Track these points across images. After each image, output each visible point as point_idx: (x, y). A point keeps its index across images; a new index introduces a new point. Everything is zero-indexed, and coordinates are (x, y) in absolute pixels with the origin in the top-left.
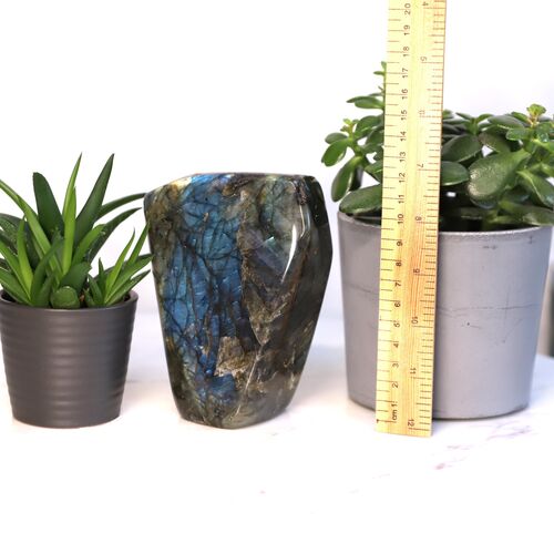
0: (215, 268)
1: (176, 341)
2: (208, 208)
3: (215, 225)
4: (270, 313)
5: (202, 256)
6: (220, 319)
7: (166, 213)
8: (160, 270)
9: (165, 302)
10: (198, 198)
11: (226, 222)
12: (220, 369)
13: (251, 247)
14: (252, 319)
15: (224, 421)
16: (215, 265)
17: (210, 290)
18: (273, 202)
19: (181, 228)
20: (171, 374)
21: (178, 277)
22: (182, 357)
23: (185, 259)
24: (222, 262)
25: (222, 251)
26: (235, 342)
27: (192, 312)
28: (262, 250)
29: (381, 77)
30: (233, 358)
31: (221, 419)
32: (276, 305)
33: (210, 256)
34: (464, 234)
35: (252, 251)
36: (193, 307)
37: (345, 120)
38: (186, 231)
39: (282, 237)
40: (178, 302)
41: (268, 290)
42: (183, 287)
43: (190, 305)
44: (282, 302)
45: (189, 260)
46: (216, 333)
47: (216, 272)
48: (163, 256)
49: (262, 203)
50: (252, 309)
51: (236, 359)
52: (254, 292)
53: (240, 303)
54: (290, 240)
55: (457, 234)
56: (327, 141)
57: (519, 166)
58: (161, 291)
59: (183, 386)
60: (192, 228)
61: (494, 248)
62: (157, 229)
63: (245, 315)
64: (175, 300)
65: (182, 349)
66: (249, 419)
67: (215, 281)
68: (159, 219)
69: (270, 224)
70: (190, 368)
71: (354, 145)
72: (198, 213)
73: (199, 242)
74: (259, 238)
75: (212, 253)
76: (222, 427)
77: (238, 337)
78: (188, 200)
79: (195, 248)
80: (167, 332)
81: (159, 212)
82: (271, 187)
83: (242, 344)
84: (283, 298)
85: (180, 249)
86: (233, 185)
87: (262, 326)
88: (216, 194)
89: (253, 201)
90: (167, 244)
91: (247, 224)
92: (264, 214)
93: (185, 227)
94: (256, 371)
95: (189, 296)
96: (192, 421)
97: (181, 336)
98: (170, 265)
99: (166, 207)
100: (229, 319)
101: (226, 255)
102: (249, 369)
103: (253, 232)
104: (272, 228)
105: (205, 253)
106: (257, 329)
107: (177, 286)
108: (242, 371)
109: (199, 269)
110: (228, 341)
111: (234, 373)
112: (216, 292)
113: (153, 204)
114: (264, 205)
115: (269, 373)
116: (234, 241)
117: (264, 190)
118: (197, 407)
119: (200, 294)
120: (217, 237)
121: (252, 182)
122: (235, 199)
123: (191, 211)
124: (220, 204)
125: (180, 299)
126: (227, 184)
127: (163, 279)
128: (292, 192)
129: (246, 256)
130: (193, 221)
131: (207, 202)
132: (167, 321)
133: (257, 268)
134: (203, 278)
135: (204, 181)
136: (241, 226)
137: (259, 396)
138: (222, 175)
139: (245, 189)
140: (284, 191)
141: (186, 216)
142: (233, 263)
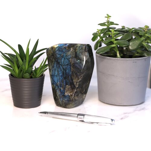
2: (63, 53)
3: (64, 57)
4: (79, 79)
6: (66, 81)
7: (52, 54)
8: (50, 68)
9: (52, 76)
10: (60, 50)
11: (67, 56)
12: (66, 93)
13: (73, 62)
14: (74, 81)
15: (67, 107)
16: (64, 67)
17: (63, 73)
18: (79, 51)
19: (56, 58)
21: (55, 70)
22: (56, 90)
23: (57, 66)
24: (66, 66)
26: (70, 87)
27: (59, 79)
28: (76, 63)
29: (107, 18)
30: (69, 91)
34: (128, 59)
35: (74, 64)
37: (97, 30)
39: (81, 60)
41: (78, 73)
42: (56, 73)
43: (58, 77)
44: (81, 77)
45: (58, 66)
46: (65, 84)
47: (65, 69)
48: (51, 65)
49: (76, 51)
50: (74, 78)
52: (74, 74)
53: (71, 77)
54: (83, 61)
55: (126, 59)
56: (93, 35)
57: (142, 41)
58: (51, 74)
59: (57, 98)
60: (59, 58)
61: (136, 62)
62: (50, 58)
63: (72, 80)
64: (54, 76)
65: (56, 88)
66: (73, 106)
67: (64, 71)
68: (50, 55)
69: (78, 57)
70: (58, 93)
71: (100, 36)
72: (60, 54)
73: (60, 61)
74: (76, 60)
75: (64, 64)
76: (66, 108)
77: (70, 85)
78: (57, 50)
79: (59, 63)
80: (53, 84)
81: (50, 53)
82: (79, 47)
83: (71, 87)
84: (82, 75)
85: (55, 63)
86: (69, 47)
87: (76, 83)
88: (65, 49)
89: (74, 51)
90: (52, 61)
91: (73, 57)
92: (77, 54)
93: (57, 57)
94: (75, 94)
95: (58, 75)
96: (59, 106)
97: (56, 85)
98: (53, 67)
99: (52, 52)
100: (68, 81)
101: (67, 65)
102: (73, 94)
103: (74, 59)
104: (79, 58)
105: (62, 64)
106: (75, 83)
107: (55, 72)
108: (71, 94)
109: (60, 68)
110: (68, 86)
111: (69, 95)
112: (65, 74)
113: (49, 51)
114: (77, 52)
115: (78, 94)
116: (69, 61)
117: (77, 48)
118: (60, 103)
119: (61, 74)
120: (65, 60)
121: (74, 46)
122: (69, 50)
123: (58, 53)
124: (65, 51)
125: (56, 76)
126: (67, 46)
127: (51, 71)
128: (84, 48)
129: (72, 65)
130: (59, 56)
131: (62, 51)
132: (52, 81)
133: (75, 68)
134: (61, 70)
135: (62, 46)
136: (71, 57)
137: (76, 100)
138: (66, 44)
139: (72, 48)
140: (82, 48)
141: (57, 55)
142: (69, 67)
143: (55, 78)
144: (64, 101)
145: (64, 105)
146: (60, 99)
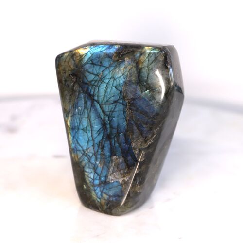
0: (107, 110)
1: (79, 157)
2: (103, 68)
3: (107, 81)
4: (146, 141)
5: (98, 102)
6: (111, 144)
7: (72, 70)
8: (68, 109)
10: (94, 62)
11: (115, 79)
12: (111, 177)
13: (132, 96)
14: (133, 145)
15: (113, 211)
16: (107, 108)
17: (104, 125)
18: (148, 66)
19: (83, 82)
20: (75, 177)
21: (81, 114)
22: (83, 167)
23: (85, 103)
25: (112, 99)
26: (121, 160)
27: (91, 139)
28: (140, 98)
30: (120, 170)
31: (111, 210)
32: (150, 136)
33: (104, 102)
35: (133, 99)
36: (92, 136)
38: (87, 84)
40: (81, 131)
42: (85, 123)
43: (90, 134)
44: (154, 134)
45: (89, 103)
46: (108, 154)
47: (108, 113)
48: (70, 100)
49: (140, 66)
50: (133, 139)
51: (122, 171)
52: (135, 128)
53: (125, 135)
54: (160, 93)
58: (69, 124)
59: (85, 186)
60: (90, 82)
62: (65, 81)
63: (128, 141)
64: (78, 129)
65: (83, 163)
66: (129, 210)
67: (107, 119)
68: (67, 74)
69: (147, 81)
70: (90, 175)
72: (95, 73)
73: (96, 91)
75: (106, 99)
77: (123, 157)
78: (87, 62)
79: (93, 95)
80: (72, 151)
81: (67, 70)
82: (147, 56)
83: (126, 161)
84: (155, 131)
85: (82, 95)
86: (119, 53)
87: (140, 151)
88: (107, 59)
89: (134, 65)
90: (73, 91)
91: (130, 81)
92: (142, 74)
93: (86, 81)
94: (135, 180)
95: (89, 128)
96: (91, 209)
97: (83, 154)
98: (75, 106)
99: (72, 66)
100: (117, 145)
101: (115, 102)
102: (130, 178)
103: (134, 86)
104: (148, 84)
105: (101, 99)
106: (137, 152)
107: (80, 121)
108: (126, 179)
109: (96, 110)
110: (116, 159)
111: (121, 181)
112: (108, 126)
113: (63, 64)
114: (142, 68)
115: (144, 179)
116: (121, 92)
117: (142, 57)
118: (94, 201)
119: (97, 127)
120: (109, 90)
121: (133, 52)
122: (121, 62)
123: (90, 70)
124: (110, 66)
125: (83, 130)
126: (116, 53)
127: (70, 115)
128: (161, 59)
129: (129, 102)
130: (91, 77)
131: (101, 65)
132: (73, 143)
133: (136, 111)
134: (99, 116)
135: (99, 50)
136: (125, 83)
137: (136, 194)
138: (111, 45)
139: (128, 57)
140: (156, 59)
141: (87, 74)
142: (120, 107)
143: (81, 137)
144: (106, 196)
145: (106, 207)
146: (95, 190)
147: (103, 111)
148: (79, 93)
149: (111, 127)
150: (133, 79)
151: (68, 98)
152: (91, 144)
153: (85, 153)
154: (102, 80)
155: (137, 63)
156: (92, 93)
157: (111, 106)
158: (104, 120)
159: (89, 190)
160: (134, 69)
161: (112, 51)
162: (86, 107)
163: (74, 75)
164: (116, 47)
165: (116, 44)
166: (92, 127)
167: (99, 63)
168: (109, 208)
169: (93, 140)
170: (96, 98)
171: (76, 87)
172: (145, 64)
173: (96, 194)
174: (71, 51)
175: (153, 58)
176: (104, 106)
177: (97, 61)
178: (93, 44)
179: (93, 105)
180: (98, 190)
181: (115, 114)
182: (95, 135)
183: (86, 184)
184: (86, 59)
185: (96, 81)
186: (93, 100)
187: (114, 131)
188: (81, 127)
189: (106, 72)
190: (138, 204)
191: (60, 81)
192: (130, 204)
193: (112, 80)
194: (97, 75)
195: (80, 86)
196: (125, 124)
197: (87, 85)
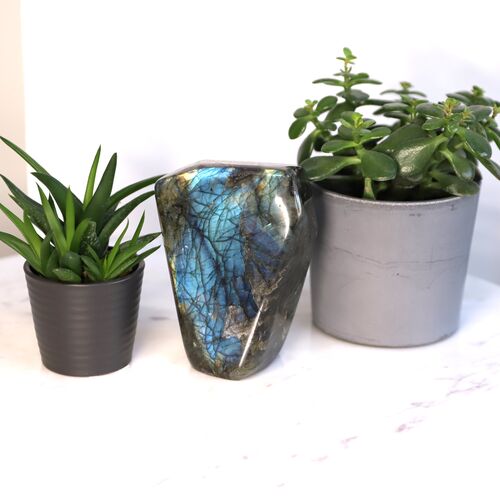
0: (220, 249)
1: (187, 307)
2: (214, 197)
3: (219, 212)
4: (269, 286)
5: (209, 239)
6: (226, 291)
7: (176, 199)
8: (172, 247)
9: (177, 274)
10: (204, 189)
11: (229, 210)
12: (227, 332)
13: (251, 231)
14: (254, 291)
15: (231, 375)
16: (221, 246)
17: (217, 267)
18: (269, 194)
19: (190, 214)
21: (188, 254)
22: (193, 320)
23: (193, 240)
25: (227, 235)
26: (239, 310)
27: (201, 284)
28: (261, 234)
30: (238, 323)
31: (229, 373)
32: (274, 280)
33: (216, 239)
35: (253, 235)
36: (202, 280)
38: (194, 216)
39: (274, 220)
40: (188, 276)
41: (267, 267)
42: (193, 264)
43: (200, 280)
44: (278, 278)
45: (198, 241)
46: (223, 303)
47: (222, 252)
48: (174, 236)
49: (260, 194)
50: (253, 283)
51: (241, 324)
52: (256, 270)
53: (244, 279)
54: (284, 226)
55: (388, 203)
58: (173, 266)
59: (195, 345)
60: (199, 214)
62: (168, 213)
63: (247, 287)
64: (185, 273)
65: (193, 315)
66: (251, 372)
67: (220, 259)
68: (169, 205)
69: (268, 212)
70: (201, 330)
71: (315, 121)
72: (205, 202)
73: (207, 225)
74: (259, 225)
75: (219, 235)
76: (228, 378)
77: (242, 306)
78: (194, 190)
79: (203, 231)
80: (180, 300)
81: (169, 199)
82: (268, 181)
83: (245, 312)
84: (280, 273)
85: (189, 230)
86: (234, 177)
87: (262, 298)
88: (219, 186)
89: (253, 192)
90: (178, 226)
91: (248, 212)
92: (263, 204)
93: (193, 213)
94: (257, 335)
95: (198, 271)
96: (203, 372)
97: (192, 304)
98: (180, 244)
99: (176, 195)
100: (233, 291)
101: (230, 238)
103: (253, 218)
104: (270, 215)
105: (212, 236)
106: (259, 299)
107: (187, 263)
108: (246, 334)
109: (207, 249)
110: (233, 310)
111: (239, 336)
112: (222, 269)
113: (164, 191)
114: (262, 196)
115: (268, 333)
116: (237, 226)
117: (262, 183)
118: (207, 362)
119: (208, 269)
120: (222, 223)
121: (251, 176)
122: (236, 190)
123: (198, 200)
124: (223, 194)
125: (191, 273)
126: (229, 177)
127: (175, 255)
128: (286, 185)
129: (247, 239)
130: (200, 208)
131: (212, 192)
132: (179, 290)
133: (257, 249)
134: (211, 257)
135: (209, 174)
136: (242, 214)
137: (259, 353)
138: (224, 168)
139: (245, 182)
140: (279, 184)
141: (194, 204)
142: (236, 245)
143: (189, 283)
144: (221, 356)
145: (221, 369)
146: (207, 349)
147: (216, 250)
148: (185, 229)
149: (226, 270)
150: (253, 209)
151: (171, 234)
152: (201, 291)
153: (194, 303)
154: (213, 211)
155: (256, 190)
156: (201, 227)
157: (226, 243)
158: (217, 261)
159: (200, 349)
160: (253, 198)
161: (225, 175)
162: (194, 245)
163: (178, 205)
164: (231, 170)
165: (230, 167)
166: (202, 270)
167: (209, 191)
168: (226, 371)
169: (204, 286)
170: (206, 234)
171: (182, 221)
172: (266, 191)
173: (210, 353)
174: (174, 176)
175: (275, 184)
176: (216, 244)
177: (206, 188)
178: (201, 167)
179: (203, 243)
180: (211, 349)
181: (231, 253)
182: (206, 280)
183: (197, 341)
184: (193, 186)
185: (206, 213)
186: (203, 236)
187: (230, 275)
188: (189, 270)
189: (219, 202)
190: (261, 365)
191: (161, 213)
192: (252, 365)
193: (226, 211)
194: (207, 205)
195: (187, 219)
196: (243, 265)
197: (195, 219)
